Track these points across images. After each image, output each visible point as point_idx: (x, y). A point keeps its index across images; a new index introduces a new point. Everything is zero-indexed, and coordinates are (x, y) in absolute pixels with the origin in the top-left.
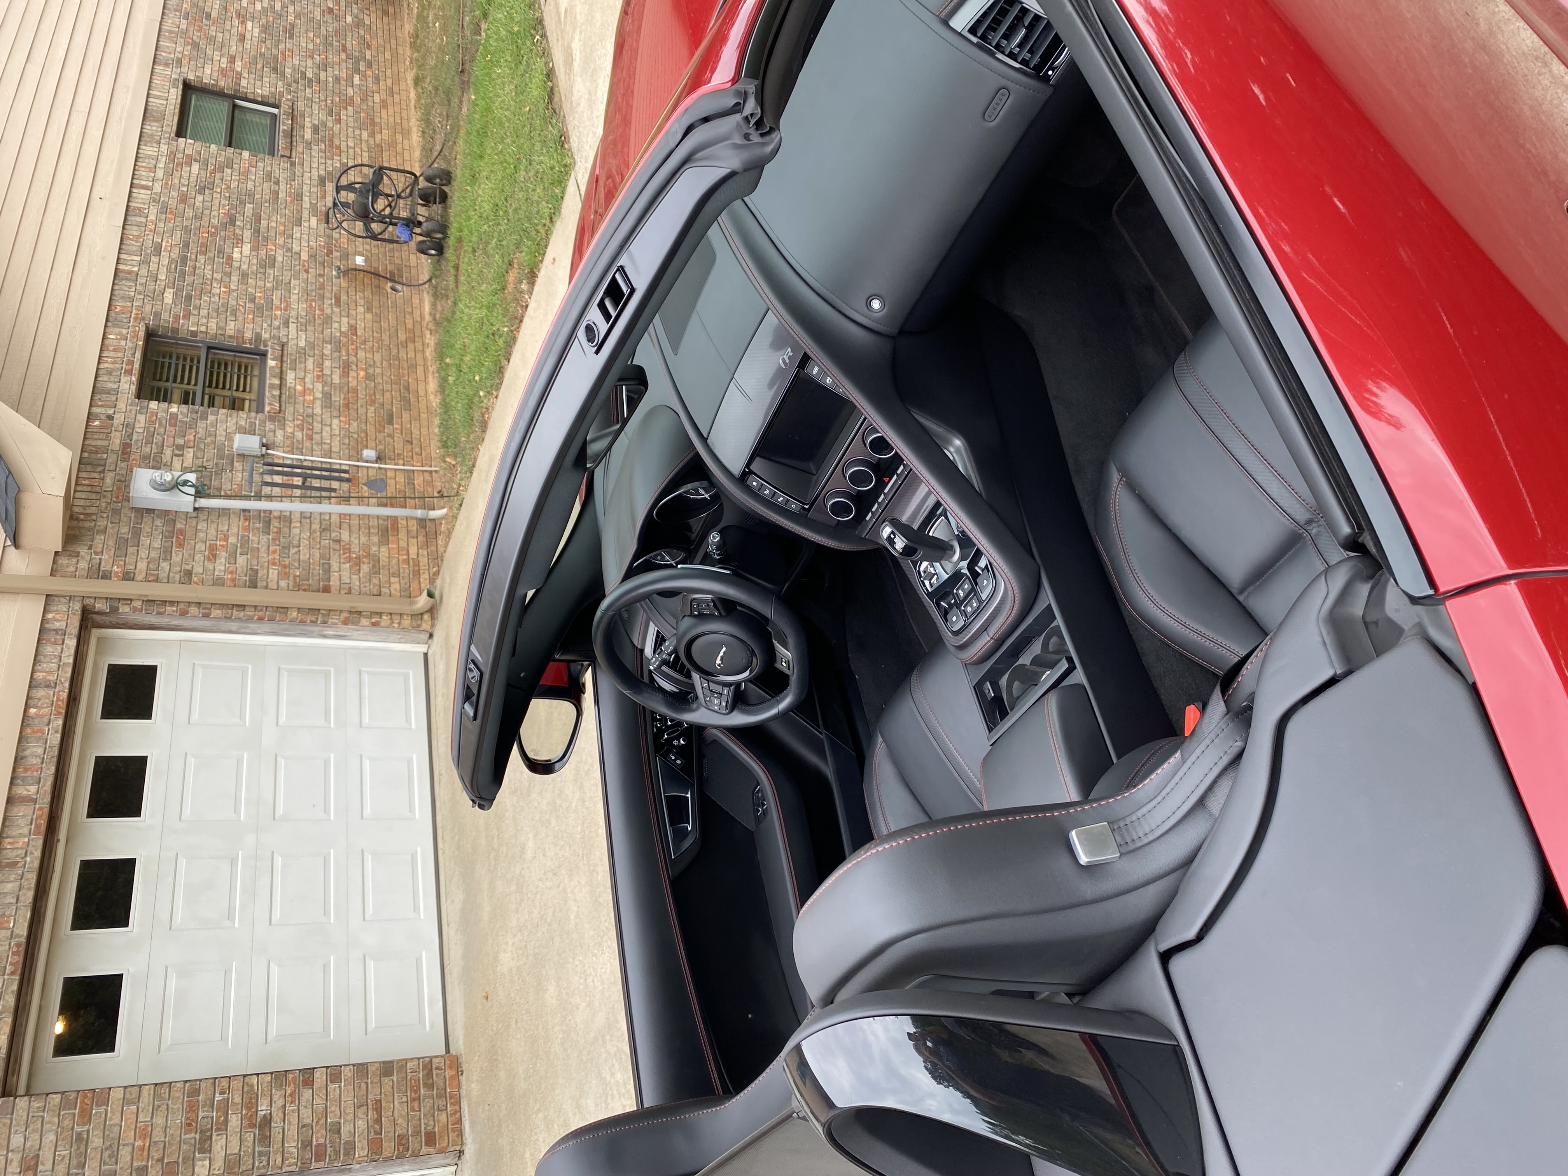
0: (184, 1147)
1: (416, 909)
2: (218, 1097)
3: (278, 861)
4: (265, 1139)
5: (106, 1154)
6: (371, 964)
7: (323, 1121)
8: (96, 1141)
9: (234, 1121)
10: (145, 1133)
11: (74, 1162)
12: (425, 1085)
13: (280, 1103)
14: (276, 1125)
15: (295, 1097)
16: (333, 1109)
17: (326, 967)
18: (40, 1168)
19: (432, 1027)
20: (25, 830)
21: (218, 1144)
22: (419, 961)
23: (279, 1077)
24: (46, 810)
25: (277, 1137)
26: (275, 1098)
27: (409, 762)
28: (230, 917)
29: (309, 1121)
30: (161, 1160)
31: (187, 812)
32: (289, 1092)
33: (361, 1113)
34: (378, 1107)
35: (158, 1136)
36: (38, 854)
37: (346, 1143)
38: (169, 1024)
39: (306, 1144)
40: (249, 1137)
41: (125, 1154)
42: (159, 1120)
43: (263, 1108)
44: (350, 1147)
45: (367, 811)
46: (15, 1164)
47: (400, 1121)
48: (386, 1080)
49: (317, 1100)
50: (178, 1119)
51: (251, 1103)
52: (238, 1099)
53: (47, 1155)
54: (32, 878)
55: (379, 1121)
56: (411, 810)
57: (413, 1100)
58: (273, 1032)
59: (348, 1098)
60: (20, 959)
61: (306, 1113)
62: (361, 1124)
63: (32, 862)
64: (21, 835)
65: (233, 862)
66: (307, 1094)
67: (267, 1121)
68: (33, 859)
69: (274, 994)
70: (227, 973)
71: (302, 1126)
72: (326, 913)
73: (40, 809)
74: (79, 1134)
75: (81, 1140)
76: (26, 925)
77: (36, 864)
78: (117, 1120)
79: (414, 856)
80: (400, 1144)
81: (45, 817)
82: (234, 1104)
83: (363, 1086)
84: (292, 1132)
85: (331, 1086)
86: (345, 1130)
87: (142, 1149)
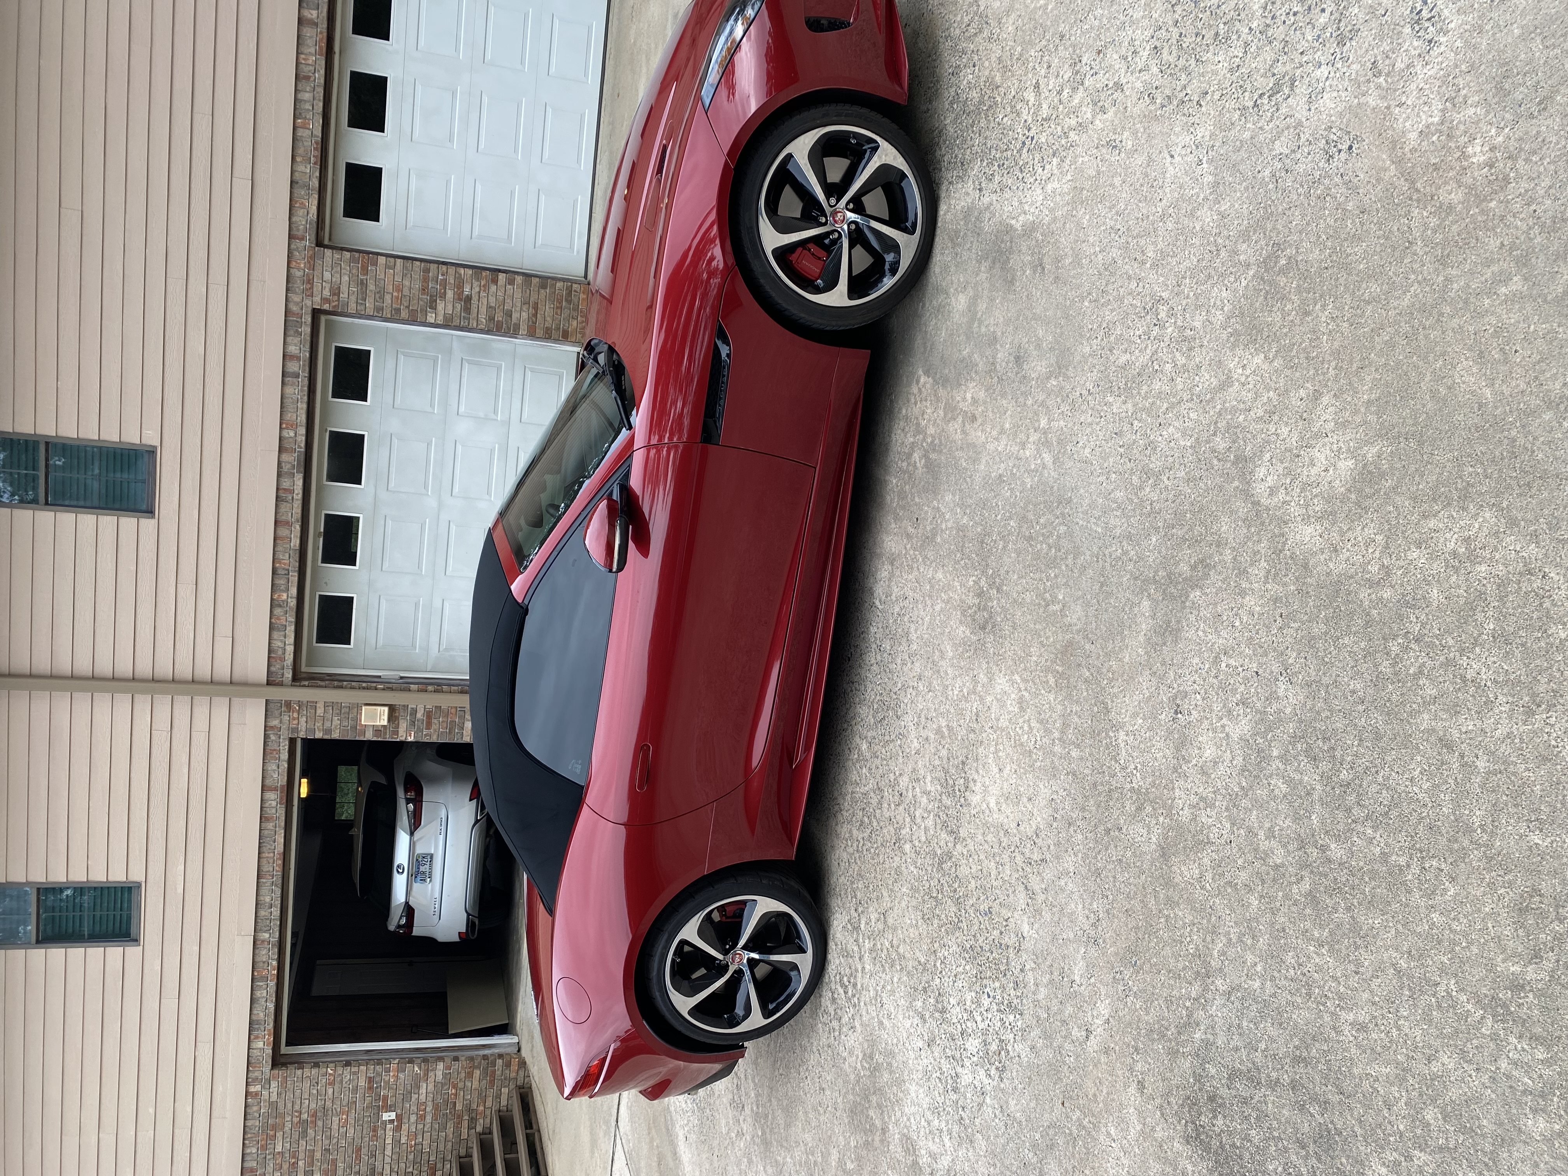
0: (421, 303)
1: (578, 161)
2: (440, 277)
3: (485, 99)
4: (467, 309)
5: (377, 296)
6: (543, 198)
7: (502, 307)
8: (371, 287)
9: (450, 294)
10: (399, 289)
11: (360, 296)
12: (566, 300)
13: (477, 289)
14: (474, 301)
15: (486, 288)
16: (508, 301)
17: (512, 194)
18: (341, 295)
19: (578, 252)
20: (312, 50)
21: (440, 306)
22: (575, 202)
23: (478, 269)
24: (325, 34)
25: (474, 310)
26: (474, 286)
27: (590, 28)
28: (451, 140)
29: (493, 305)
30: (408, 307)
31: (422, 43)
32: (482, 284)
33: (525, 308)
34: (536, 308)
35: (406, 292)
36: (323, 72)
37: (515, 324)
38: (411, 211)
39: (491, 319)
40: (458, 306)
41: (388, 298)
42: (407, 283)
43: (467, 290)
44: (517, 328)
45: (553, 70)
46: (327, 289)
47: (548, 319)
48: (542, 291)
49: (499, 293)
50: (417, 285)
51: (459, 285)
52: (452, 281)
53: (344, 288)
54: (320, 91)
55: (535, 315)
56: (586, 75)
57: (557, 308)
58: (476, 233)
59: (518, 295)
60: (318, 153)
61: (492, 300)
62: (525, 315)
63: (319, 78)
64: (310, 54)
65: (454, 94)
66: (493, 288)
67: (469, 299)
68: (320, 76)
69: (478, 205)
70: (448, 182)
71: (489, 307)
72: (516, 151)
73: (321, 33)
74: (362, 280)
75: (363, 284)
76: (320, 128)
77: (322, 81)
78: (383, 277)
79: (582, 116)
80: (547, 333)
81: (325, 41)
82: (450, 283)
83: (528, 291)
84: (483, 310)
85: (508, 287)
86: (515, 316)
87: (397, 298)
